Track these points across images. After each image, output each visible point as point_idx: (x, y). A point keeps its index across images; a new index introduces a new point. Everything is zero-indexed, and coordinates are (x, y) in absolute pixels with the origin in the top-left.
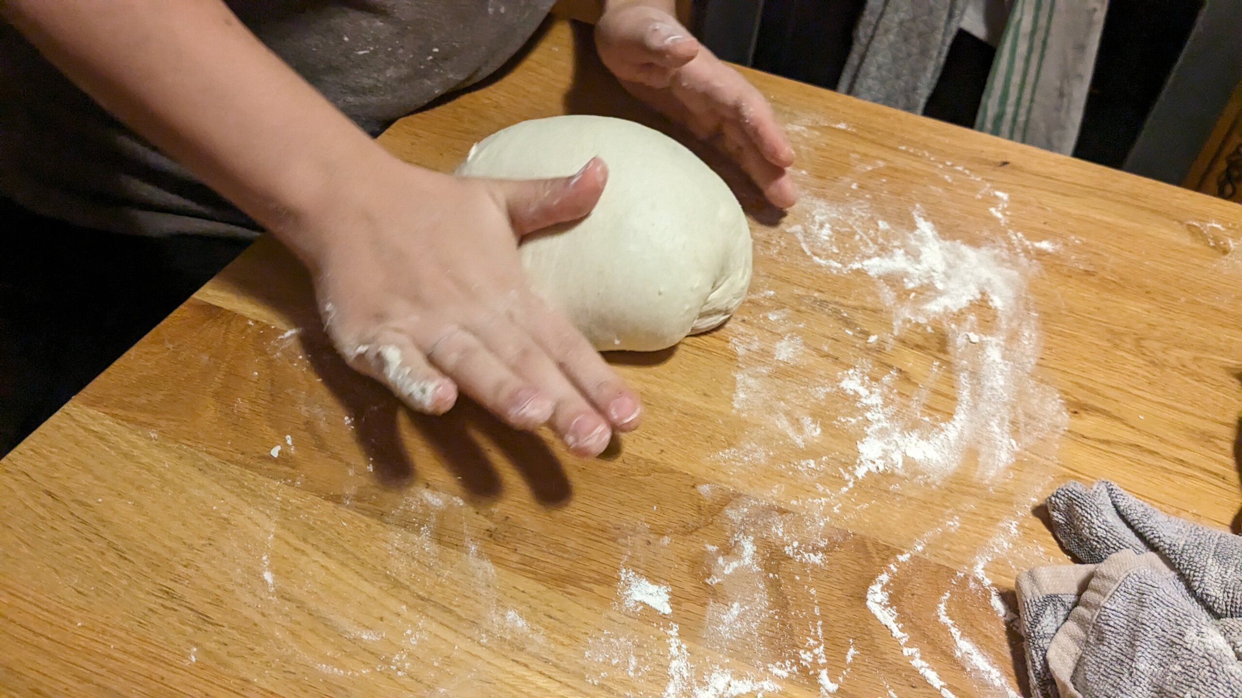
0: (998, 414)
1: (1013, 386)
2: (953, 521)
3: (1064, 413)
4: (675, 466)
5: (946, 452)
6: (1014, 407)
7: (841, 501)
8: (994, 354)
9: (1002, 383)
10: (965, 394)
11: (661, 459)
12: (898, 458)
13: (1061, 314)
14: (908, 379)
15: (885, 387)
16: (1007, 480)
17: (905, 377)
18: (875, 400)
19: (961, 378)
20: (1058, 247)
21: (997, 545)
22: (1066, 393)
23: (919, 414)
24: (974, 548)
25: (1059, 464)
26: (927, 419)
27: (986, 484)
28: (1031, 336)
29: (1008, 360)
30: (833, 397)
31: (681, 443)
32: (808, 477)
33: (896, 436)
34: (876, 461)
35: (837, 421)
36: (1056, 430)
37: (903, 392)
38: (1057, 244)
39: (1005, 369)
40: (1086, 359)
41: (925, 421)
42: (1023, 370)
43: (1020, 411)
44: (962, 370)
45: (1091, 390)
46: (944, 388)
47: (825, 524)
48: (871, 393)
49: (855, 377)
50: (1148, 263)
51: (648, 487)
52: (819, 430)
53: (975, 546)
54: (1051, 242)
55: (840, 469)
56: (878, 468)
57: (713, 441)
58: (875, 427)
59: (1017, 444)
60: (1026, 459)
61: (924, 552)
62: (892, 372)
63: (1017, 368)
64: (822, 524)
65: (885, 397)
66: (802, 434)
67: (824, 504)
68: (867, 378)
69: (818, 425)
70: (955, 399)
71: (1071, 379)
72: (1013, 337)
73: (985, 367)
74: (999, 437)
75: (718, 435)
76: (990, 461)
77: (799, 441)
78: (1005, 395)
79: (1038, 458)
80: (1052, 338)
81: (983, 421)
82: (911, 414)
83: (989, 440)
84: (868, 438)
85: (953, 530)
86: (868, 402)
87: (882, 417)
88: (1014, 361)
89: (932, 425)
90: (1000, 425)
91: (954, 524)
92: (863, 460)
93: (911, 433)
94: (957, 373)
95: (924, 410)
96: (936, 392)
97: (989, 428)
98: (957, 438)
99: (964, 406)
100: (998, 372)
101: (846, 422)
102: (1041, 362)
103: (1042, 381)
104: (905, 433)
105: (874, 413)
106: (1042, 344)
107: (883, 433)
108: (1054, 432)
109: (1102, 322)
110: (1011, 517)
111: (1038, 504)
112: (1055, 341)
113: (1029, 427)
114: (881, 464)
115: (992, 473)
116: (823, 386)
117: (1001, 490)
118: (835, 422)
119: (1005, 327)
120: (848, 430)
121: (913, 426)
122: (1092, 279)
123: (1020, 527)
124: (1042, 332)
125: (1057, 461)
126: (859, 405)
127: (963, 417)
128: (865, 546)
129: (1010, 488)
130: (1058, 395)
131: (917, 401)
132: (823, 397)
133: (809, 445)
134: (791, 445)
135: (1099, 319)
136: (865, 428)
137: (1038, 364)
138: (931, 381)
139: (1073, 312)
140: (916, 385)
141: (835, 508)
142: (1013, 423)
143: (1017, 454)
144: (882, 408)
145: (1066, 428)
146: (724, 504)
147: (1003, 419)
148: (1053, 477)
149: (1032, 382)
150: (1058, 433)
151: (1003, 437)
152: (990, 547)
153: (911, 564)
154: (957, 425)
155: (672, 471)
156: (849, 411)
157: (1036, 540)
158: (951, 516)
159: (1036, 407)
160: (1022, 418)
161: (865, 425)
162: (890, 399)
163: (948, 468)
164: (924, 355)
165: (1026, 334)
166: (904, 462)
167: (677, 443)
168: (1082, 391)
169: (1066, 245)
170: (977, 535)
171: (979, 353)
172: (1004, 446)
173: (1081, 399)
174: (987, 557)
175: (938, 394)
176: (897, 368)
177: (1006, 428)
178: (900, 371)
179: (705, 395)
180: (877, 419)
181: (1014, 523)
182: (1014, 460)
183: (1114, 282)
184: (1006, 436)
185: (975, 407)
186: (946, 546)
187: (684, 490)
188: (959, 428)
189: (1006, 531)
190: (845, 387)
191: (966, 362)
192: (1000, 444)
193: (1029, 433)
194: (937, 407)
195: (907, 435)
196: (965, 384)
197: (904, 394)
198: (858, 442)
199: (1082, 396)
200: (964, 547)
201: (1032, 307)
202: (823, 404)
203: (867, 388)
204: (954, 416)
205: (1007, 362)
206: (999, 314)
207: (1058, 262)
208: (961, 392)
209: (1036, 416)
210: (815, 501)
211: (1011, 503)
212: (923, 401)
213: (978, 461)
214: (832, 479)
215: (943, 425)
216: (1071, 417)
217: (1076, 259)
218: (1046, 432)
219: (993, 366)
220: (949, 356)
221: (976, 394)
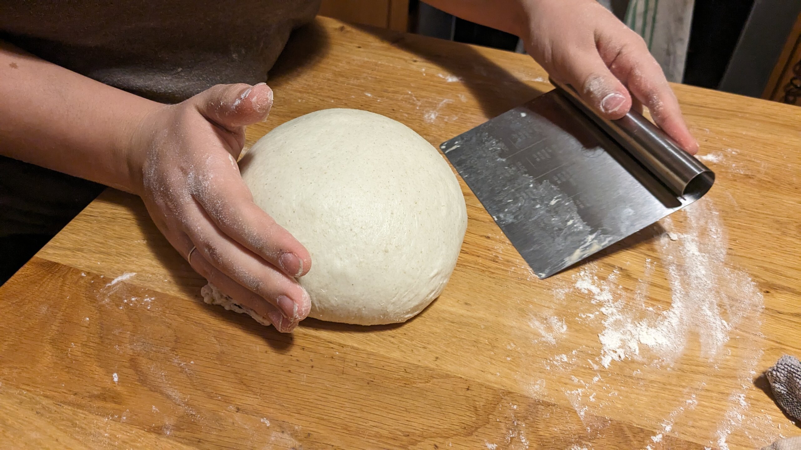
0: (707, 300)
1: (713, 274)
2: (690, 399)
3: (759, 293)
4: (449, 371)
5: (672, 336)
6: (718, 292)
7: (595, 390)
8: (692, 249)
9: (703, 272)
10: (677, 285)
11: (437, 366)
12: (634, 345)
13: (736, 211)
14: (629, 275)
15: (612, 285)
16: (728, 357)
17: (626, 274)
18: (606, 296)
19: (671, 271)
20: (720, 158)
21: (733, 418)
22: (756, 276)
23: (644, 305)
24: (715, 423)
25: (765, 338)
26: (651, 309)
27: (711, 363)
28: (717, 231)
29: (705, 253)
30: (572, 296)
31: (452, 349)
32: (563, 370)
33: (629, 326)
34: (617, 350)
35: (579, 317)
36: (755, 308)
37: (627, 287)
38: (719, 156)
39: (704, 260)
40: (764, 246)
41: (651, 311)
42: (717, 259)
43: (724, 295)
44: (670, 264)
45: (776, 272)
46: (659, 281)
47: (585, 413)
48: (601, 290)
49: (586, 278)
50: (790, 165)
51: (428, 393)
52: (565, 327)
53: (714, 421)
54: (714, 155)
55: (589, 360)
56: (620, 357)
57: (479, 345)
58: (611, 320)
59: (728, 324)
60: (738, 337)
61: (672, 431)
62: (615, 271)
63: (713, 259)
64: (582, 413)
65: (614, 293)
66: (552, 331)
67: (581, 395)
68: (596, 278)
69: (564, 322)
70: (669, 290)
71: (757, 264)
72: (703, 233)
73: (687, 260)
74: (712, 320)
75: (482, 339)
76: (710, 342)
77: (550, 338)
78: (709, 282)
79: (747, 335)
80: (734, 231)
81: (696, 306)
82: (638, 306)
83: (705, 322)
84: (606, 331)
85: (693, 407)
86: (601, 298)
87: (615, 311)
88: (709, 253)
89: (655, 314)
90: (710, 309)
91: (692, 401)
92: (606, 350)
93: (641, 323)
94: (667, 267)
95: (647, 301)
96: (653, 285)
97: (702, 312)
98: (679, 323)
99: (678, 295)
100: (699, 263)
101: (586, 318)
102: (730, 251)
103: (735, 268)
104: (636, 323)
105: (607, 308)
106: (727, 237)
107: (618, 324)
108: (755, 310)
109: (768, 214)
110: (737, 390)
111: (757, 377)
112: (735, 233)
113: (734, 308)
114: (621, 352)
115: (713, 352)
116: (562, 288)
117: (725, 366)
118: (577, 318)
119: (695, 225)
120: (589, 325)
121: (641, 316)
122: (751, 181)
123: (747, 398)
124: (724, 227)
125: (763, 336)
126: (593, 302)
127: (679, 304)
128: (621, 430)
129: (731, 364)
130: (750, 279)
131: (639, 294)
132: (563, 298)
133: (559, 341)
134: (544, 342)
135: (766, 212)
136: (603, 322)
137: (728, 254)
138: (647, 275)
139: (744, 209)
140: (636, 280)
141: (591, 397)
142: (720, 306)
143: (730, 333)
144: (613, 303)
145: (764, 307)
146: (496, 403)
147: (711, 303)
148: (764, 351)
149: (728, 270)
150: (759, 311)
151: (715, 319)
152: (727, 420)
153: (665, 443)
154: (677, 312)
155: (448, 376)
156: (587, 307)
157: (763, 409)
158: (689, 394)
159: (735, 290)
160: (726, 301)
161: (602, 319)
162: (617, 294)
163: (677, 351)
164: (637, 254)
165: (713, 230)
166: (640, 349)
167: (449, 350)
168: (768, 273)
169: (726, 156)
170: (713, 410)
171: (681, 248)
172: (718, 327)
173: (768, 279)
174: (727, 430)
175: (655, 286)
176: (618, 267)
177: (716, 311)
178: (621, 269)
179: (466, 304)
180: (610, 312)
181: (742, 395)
182: (728, 338)
183: (769, 182)
184: (718, 318)
185: (687, 294)
186: (691, 423)
187: (461, 393)
188: (679, 315)
189: (737, 404)
190: (580, 288)
191: (672, 257)
192: (714, 325)
193: (736, 314)
194: (658, 298)
195: (638, 325)
196: (675, 276)
197: (628, 289)
198: (599, 335)
199: (769, 278)
200: (705, 423)
201: (712, 207)
202: (565, 303)
203: (598, 286)
204: (672, 304)
205: (704, 254)
206: (688, 215)
207: (723, 170)
208: (673, 283)
209: (738, 298)
210: (573, 392)
211: (735, 377)
212: (644, 294)
213: (700, 342)
214: (583, 370)
215: (665, 313)
216: (765, 296)
217: (735, 167)
218: (748, 311)
219: (694, 258)
220: (657, 254)
221: (685, 283)
